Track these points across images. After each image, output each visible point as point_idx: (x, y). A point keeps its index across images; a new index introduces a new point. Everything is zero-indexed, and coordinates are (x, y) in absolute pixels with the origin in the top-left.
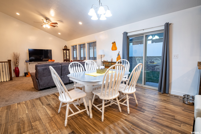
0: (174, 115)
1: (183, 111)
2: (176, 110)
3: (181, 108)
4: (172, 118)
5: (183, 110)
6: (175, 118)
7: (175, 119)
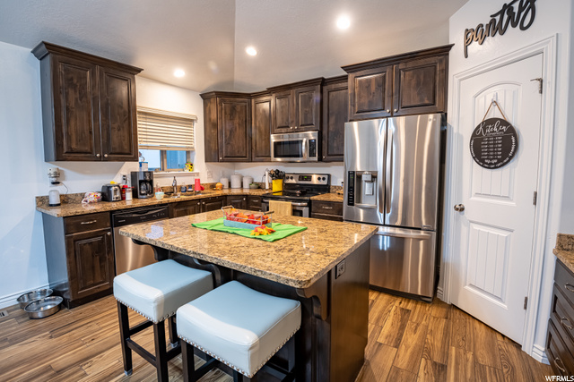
0: (46, 367)
1: (54, 340)
2: (37, 351)
3: (44, 336)
4: (52, 376)
5: (51, 337)
6: (58, 369)
7: (59, 372)
